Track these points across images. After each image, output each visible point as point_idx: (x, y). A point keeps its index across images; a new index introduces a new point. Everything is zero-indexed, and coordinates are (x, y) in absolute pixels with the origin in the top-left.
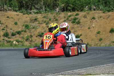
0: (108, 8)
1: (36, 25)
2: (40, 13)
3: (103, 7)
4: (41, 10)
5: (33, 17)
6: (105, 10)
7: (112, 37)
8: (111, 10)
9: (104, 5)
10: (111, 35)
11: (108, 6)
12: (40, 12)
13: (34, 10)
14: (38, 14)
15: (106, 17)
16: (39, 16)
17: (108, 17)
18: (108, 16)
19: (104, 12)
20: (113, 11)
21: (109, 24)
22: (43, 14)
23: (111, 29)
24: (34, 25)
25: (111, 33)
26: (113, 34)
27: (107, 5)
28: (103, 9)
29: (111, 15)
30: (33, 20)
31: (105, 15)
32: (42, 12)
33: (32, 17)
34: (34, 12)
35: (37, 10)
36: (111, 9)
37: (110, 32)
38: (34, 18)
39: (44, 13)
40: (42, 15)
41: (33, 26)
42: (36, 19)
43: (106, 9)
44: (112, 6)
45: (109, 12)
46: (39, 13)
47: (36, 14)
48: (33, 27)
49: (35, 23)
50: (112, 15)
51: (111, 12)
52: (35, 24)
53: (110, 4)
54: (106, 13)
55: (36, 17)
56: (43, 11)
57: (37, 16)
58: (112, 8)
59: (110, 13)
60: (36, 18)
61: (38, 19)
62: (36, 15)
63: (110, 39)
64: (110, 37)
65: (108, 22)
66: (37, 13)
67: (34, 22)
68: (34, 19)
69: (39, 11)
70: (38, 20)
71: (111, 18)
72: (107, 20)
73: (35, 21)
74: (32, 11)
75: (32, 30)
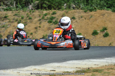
0: (90, 7)
1: (6, 24)
2: (11, 10)
3: (84, 6)
4: (12, 6)
5: (3, 14)
6: (86, 10)
7: (95, 40)
8: (94, 10)
9: (85, 3)
10: (93, 38)
11: (90, 5)
12: (10, 8)
13: (3, 6)
14: (8, 11)
15: (87, 17)
16: (9, 13)
17: (91, 18)
18: (91, 15)
19: (85, 12)
20: (96, 10)
21: (91, 25)
22: (14, 12)
23: (94, 31)
24: (4, 23)
25: (94, 35)
26: (96, 36)
27: (89, 3)
28: (84, 8)
29: (93, 15)
31: (87, 14)
32: (13, 9)
33: (1, 14)
34: (3, 8)
35: (7, 7)
36: (93, 8)
37: (92, 35)
38: (3, 15)
39: (14, 10)
40: (13, 12)
41: (2, 24)
42: (5, 17)
43: (88, 8)
44: (94, 4)
45: (91, 11)
46: (9, 10)
47: (6, 11)
48: (2, 26)
49: (5, 21)
50: (95, 15)
51: (94, 11)
52: (5, 22)
53: (92, 2)
54: (88, 13)
55: (6, 14)
56: (14, 8)
57: (7, 13)
58: (95, 7)
59: (93, 13)
60: (7, 15)
61: (8, 17)
62: (5, 12)
63: (93, 42)
64: (93, 40)
65: (90, 23)
66: (7, 10)
67: (4, 20)
68: (4, 16)
69: (9, 8)
70: (8, 18)
71: (93, 18)
72: (89, 20)
74: (1, 8)
75: (1, 30)
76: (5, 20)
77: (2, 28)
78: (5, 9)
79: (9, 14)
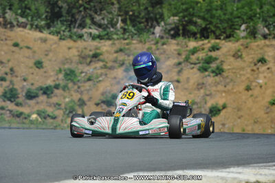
1: (95, 71)
2: (109, 39)
4: (112, 29)
5: (89, 48)
12: (107, 34)
13: (90, 28)
14: (102, 41)
16: (105, 45)
22: (116, 42)
24: (91, 70)
30: (89, 56)
32: (115, 37)
33: (85, 48)
34: (91, 34)
35: (100, 30)
38: (90, 51)
39: (118, 39)
40: (114, 44)
41: (86, 73)
42: (95, 56)
46: (106, 37)
47: (98, 40)
48: (87, 77)
49: (93, 65)
52: (94, 68)
55: (97, 49)
56: (117, 34)
57: (99, 45)
60: (98, 51)
61: (101, 54)
62: (95, 43)
66: (100, 37)
67: (91, 62)
68: (91, 53)
69: (106, 32)
70: (101, 57)
73: (94, 59)
74: (86, 32)
75: (83, 86)
76: (95, 62)
77: (85, 82)
78: (95, 34)
79: (104, 49)
